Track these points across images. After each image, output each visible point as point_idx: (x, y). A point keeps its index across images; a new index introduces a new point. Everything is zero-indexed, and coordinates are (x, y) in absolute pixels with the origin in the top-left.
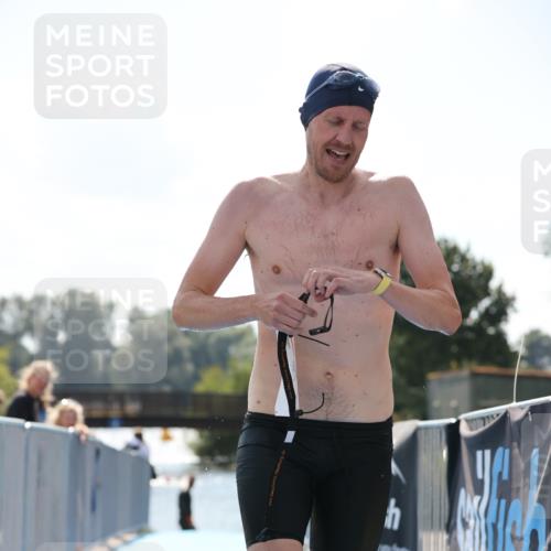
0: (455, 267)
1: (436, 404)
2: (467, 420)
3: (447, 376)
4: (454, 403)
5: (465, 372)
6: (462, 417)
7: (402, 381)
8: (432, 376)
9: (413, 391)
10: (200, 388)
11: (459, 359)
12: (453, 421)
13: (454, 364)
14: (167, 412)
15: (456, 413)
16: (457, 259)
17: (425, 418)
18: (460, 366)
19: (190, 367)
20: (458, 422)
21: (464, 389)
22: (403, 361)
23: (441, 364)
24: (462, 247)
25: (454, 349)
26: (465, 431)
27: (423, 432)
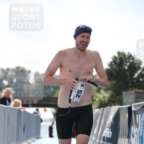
0: (131, 61)
1: (125, 101)
2: (134, 106)
3: (128, 93)
4: (130, 101)
5: (133, 92)
6: (132, 105)
7: (115, 94)
8: (124, 93)
9: (118, 97)
10: (55, 96)
11: (132, 88)
12: (130, 106)
13: (130, 89)
14: (46, 103)
15: (131, 103)
16: (131, 58)
17: (121, 105)
18: (132, 90)
19: (52, 90)
20: (131, 106)
21: (133, 97)
22: (115, 88)
23: (126, 89)
24: (133, 55)
25: (130, 85)
26: (133, 109)
27: (121, 109)
